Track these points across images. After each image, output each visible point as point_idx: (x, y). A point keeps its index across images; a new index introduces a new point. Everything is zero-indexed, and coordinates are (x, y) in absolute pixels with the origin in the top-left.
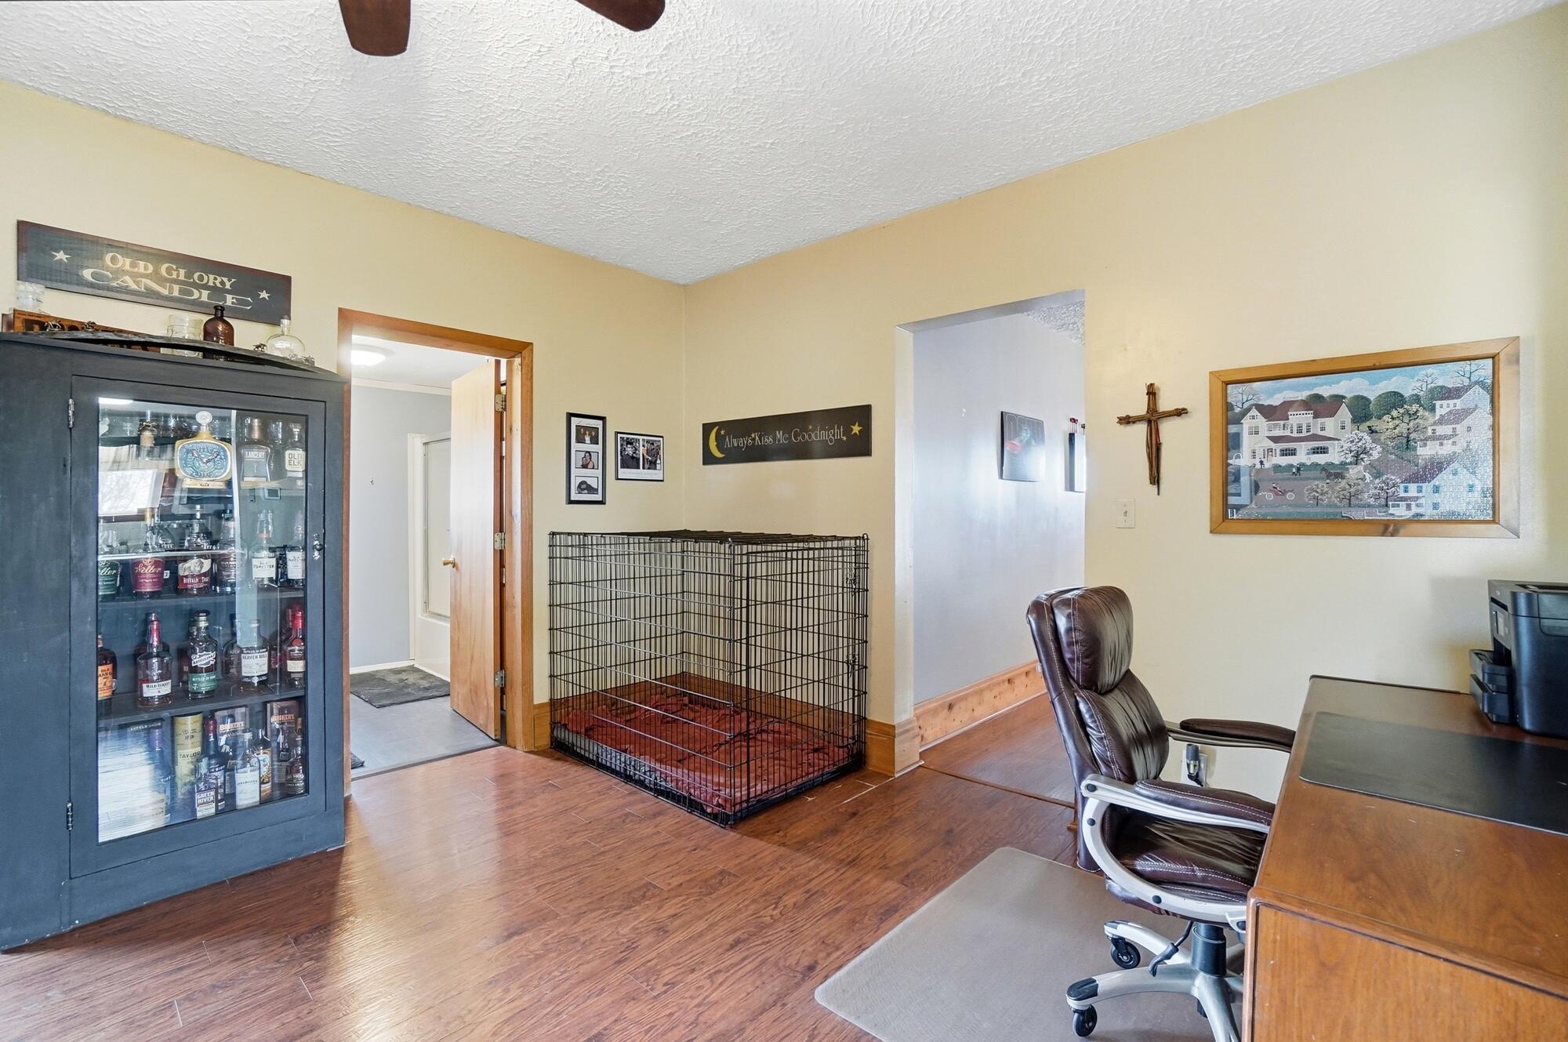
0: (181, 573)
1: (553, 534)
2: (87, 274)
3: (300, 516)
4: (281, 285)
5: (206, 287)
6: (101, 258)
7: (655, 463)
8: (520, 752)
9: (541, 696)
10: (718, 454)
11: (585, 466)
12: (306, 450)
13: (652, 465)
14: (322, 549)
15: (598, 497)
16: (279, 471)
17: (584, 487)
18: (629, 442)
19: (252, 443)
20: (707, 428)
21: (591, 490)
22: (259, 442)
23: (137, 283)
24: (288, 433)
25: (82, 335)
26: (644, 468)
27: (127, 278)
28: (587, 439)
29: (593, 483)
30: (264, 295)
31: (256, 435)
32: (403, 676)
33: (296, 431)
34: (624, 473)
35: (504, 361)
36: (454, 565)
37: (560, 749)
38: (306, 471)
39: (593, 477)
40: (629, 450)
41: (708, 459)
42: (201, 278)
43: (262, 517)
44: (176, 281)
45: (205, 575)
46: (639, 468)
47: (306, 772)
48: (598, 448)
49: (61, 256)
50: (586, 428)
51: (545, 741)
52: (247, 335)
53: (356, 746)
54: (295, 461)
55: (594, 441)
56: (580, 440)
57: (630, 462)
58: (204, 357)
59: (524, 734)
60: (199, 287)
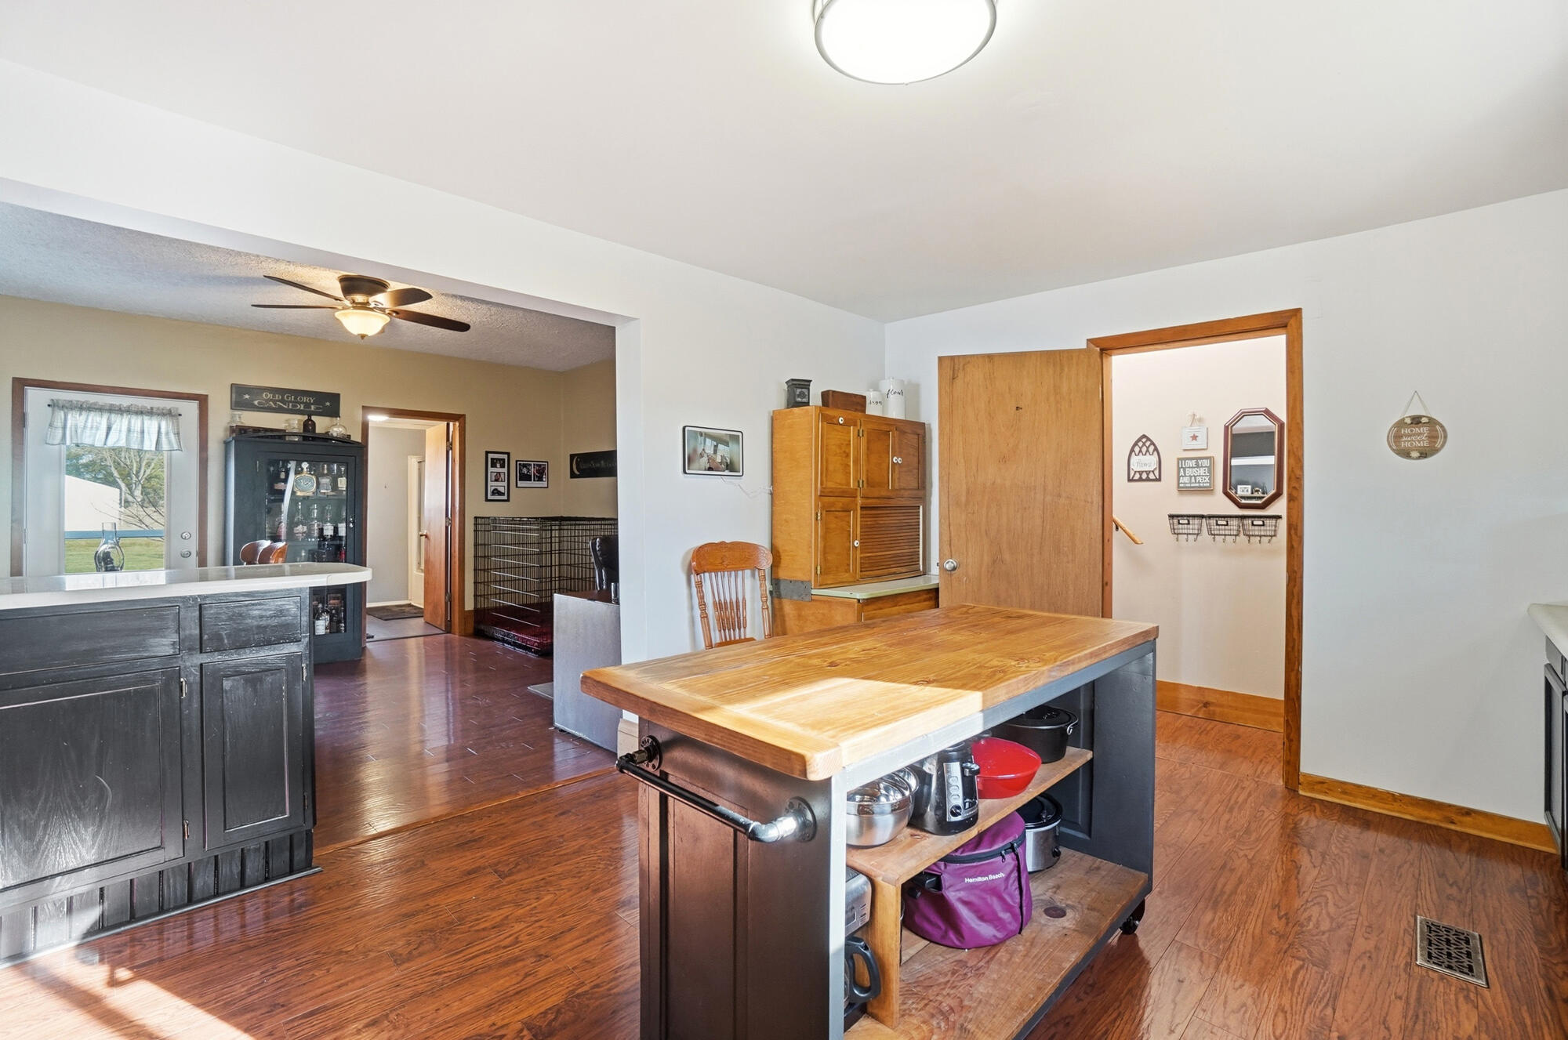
0: (295, 531)
1: (476, 518)
2: (256, 403)
3: (344, 508)
4: (335, 398)
5: (303, 403)
6: (261, 395)
7: (542, 477)
8: (457, 636)
9: (469, 605)
10: (578, 473)
11: (496, 480)
12: (347, 478)
13: (540, 479)
14: (354, 523)
15: (505, 498)
16: (335, 486)
17: (496, 492)
18: (525, 466)
19: (323, 475)
20: (572, 456)
21: (500, 493)
22: (327, 474)
23: (275, 404)
24: (339, 469)
25: (260, 434)
26: (534, 480)
27: (271, 403)
28: (498, 465)
29: (501, 489)
30: (328, 404)
31: (326, 472)
32: (403, 608)
33: (343, 469)
34: (520, 484)
35: (451, 424)
36: (426, 536)
37: (479, 634)
38: (347, 488)
39: (502, 486)
40: (525, 471)
41: (573, 476)
42: (301, 399)
43: (327, 508)
44: (291, 402)
45: (304, 533)
46: (531, 480)
47: (345, 623)
48: (505, 470)
49: (247, 397)
50: (497, 459)
51: (471, 630)
52: (322, 424)
53: (369, 631)
54: (342, 483)
55: (502, 466)
56: (494, 465)
57: (525, 477)
58: (304, 440)
59: (459, 625)
60: (300, 403)
